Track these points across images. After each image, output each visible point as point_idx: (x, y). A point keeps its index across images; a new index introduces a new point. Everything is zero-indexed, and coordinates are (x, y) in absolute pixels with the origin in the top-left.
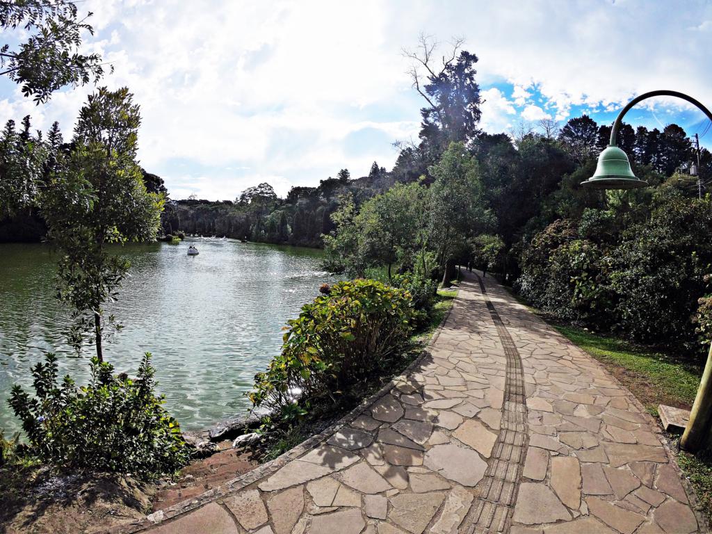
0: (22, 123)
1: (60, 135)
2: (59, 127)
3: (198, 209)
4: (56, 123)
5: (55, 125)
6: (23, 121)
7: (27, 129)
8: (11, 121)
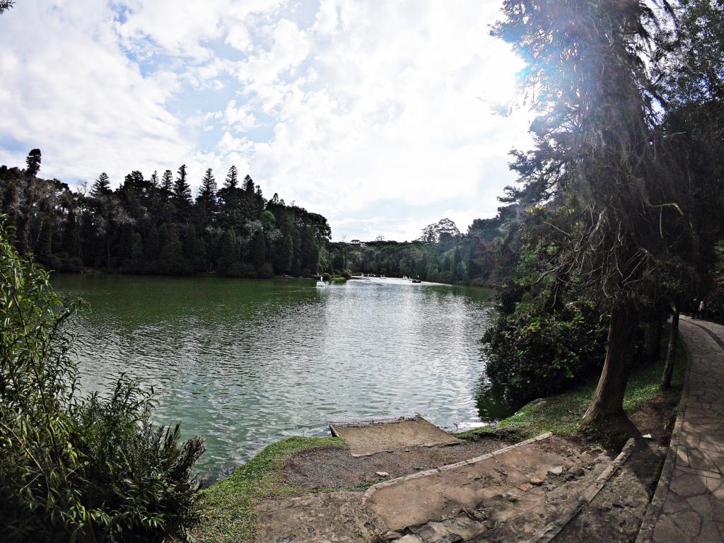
0: (179, 172)
1: (214, 180)
2: (212, 173)
3: (384, 250)
4: (210, 170)
5: (209, 172)
6: (180, 171)
7: (183, 177)
8: (167, 171)
